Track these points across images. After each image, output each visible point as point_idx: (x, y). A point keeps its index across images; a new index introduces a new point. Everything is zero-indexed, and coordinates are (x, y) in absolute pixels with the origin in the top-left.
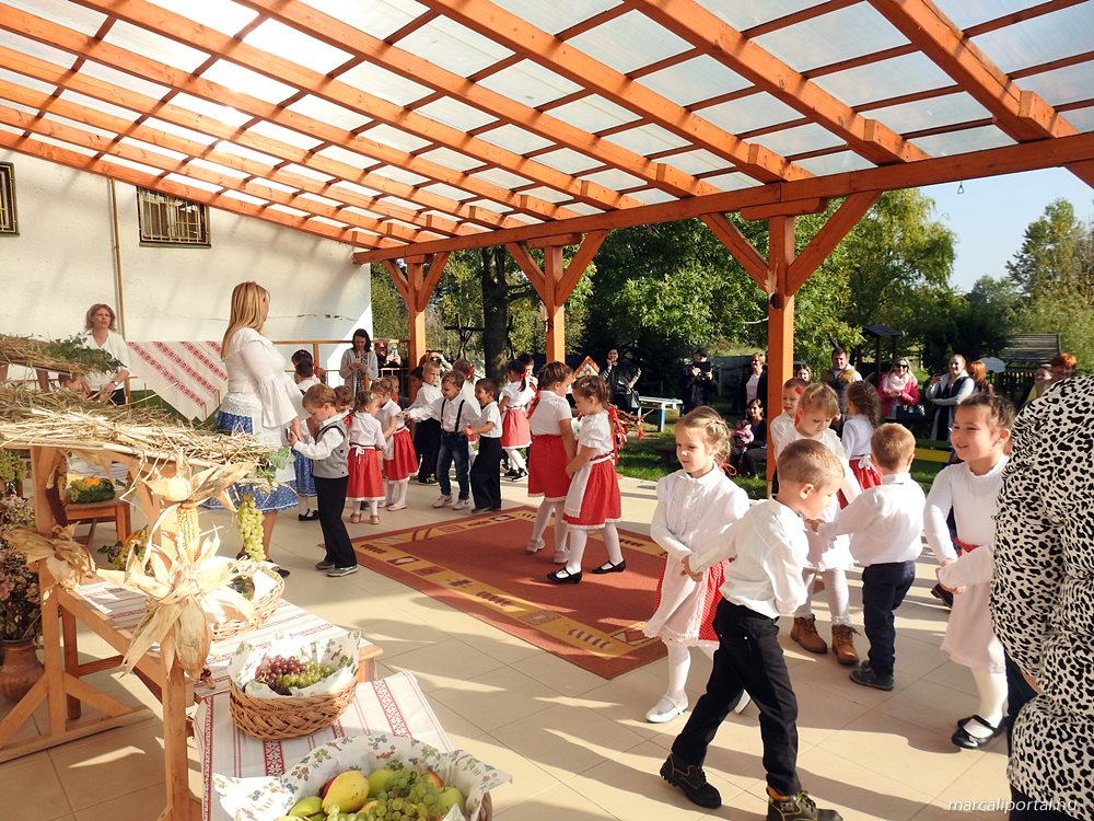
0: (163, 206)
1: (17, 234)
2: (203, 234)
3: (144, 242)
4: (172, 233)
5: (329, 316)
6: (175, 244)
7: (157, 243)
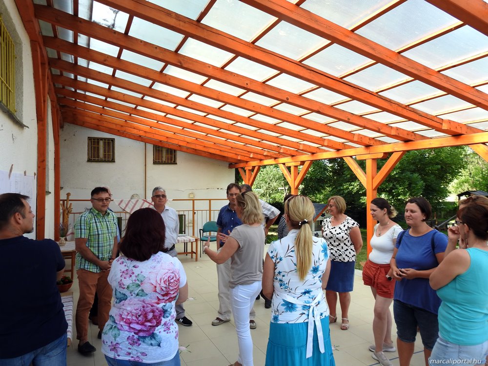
0: (162, 151)
1: (114, 162)
2: (175, 159)
3: (155, 163)
4: (164, 159)
5: (218, 189)
6: (165, 163)
7: (159, 163)
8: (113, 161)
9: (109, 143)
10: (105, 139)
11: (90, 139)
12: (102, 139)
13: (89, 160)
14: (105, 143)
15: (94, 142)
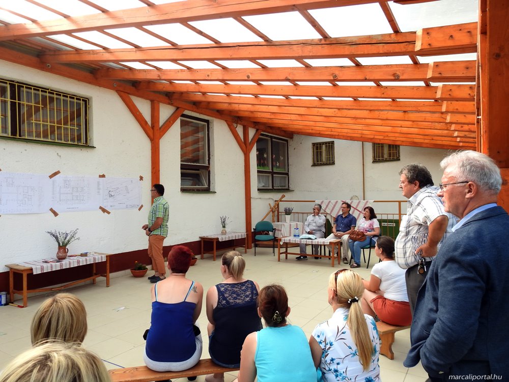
1: (334, 164)
2: (399, 155)
3: (375, 161)
4: (386, 156)
6: (386, 161)
9: (329, 146)
10: (326, 143)
11: (314, 144)
12: (323, 143)
13: (314, 165)
14: (326, 146)
15: (317, 147)
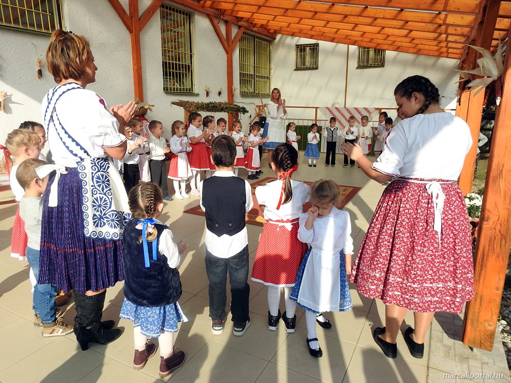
0: (368, 51)
2: (383, 61)
4: (370, 62)
6: (371, 67)
7: (363, 67)
8: (317, 68)
9: (314, 49)
10: (310, 45)
11: (297, 46)
12: (307, 45)
13: (297, 69)
14: (310, 49)
15: (301, 49)
